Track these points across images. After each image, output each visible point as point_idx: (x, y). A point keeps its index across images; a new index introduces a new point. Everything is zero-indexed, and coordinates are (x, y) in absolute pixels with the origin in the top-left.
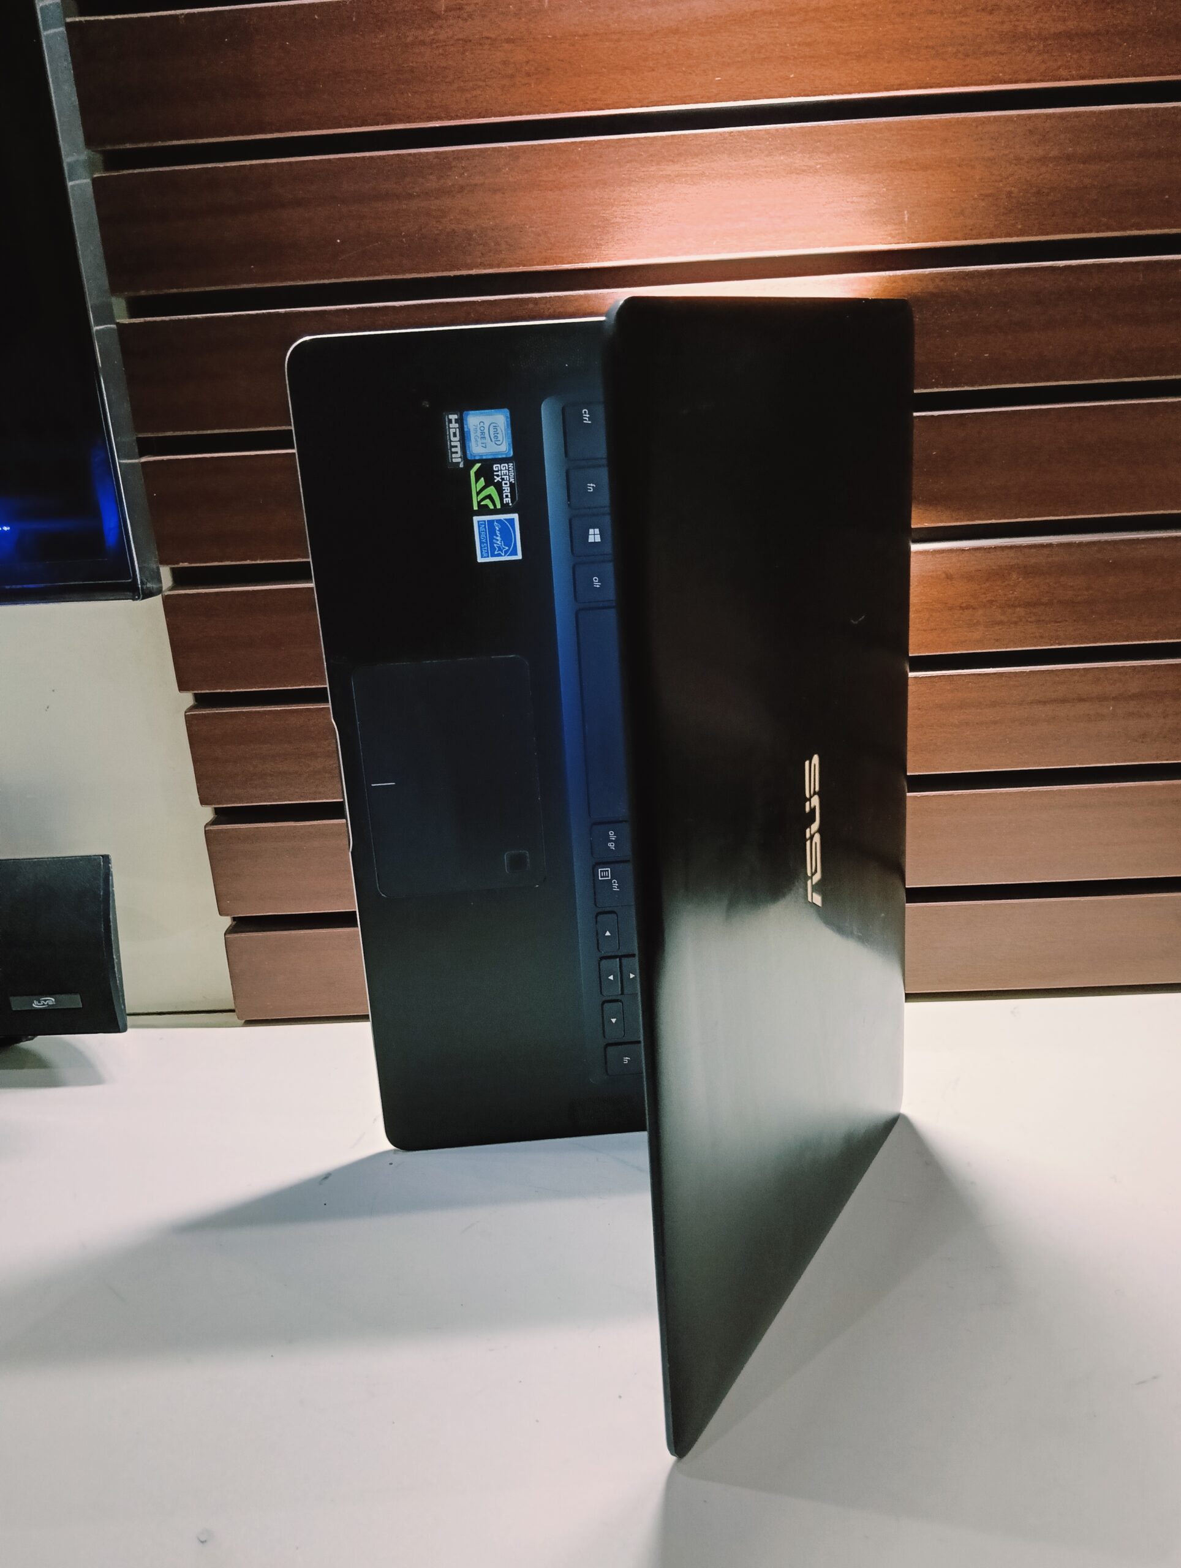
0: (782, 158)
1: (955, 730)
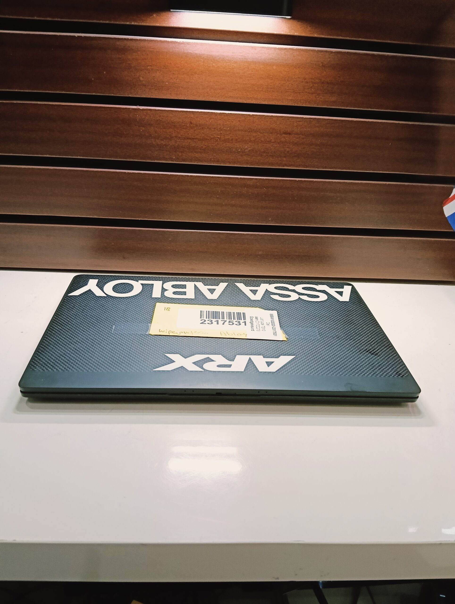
1: (318, 147)
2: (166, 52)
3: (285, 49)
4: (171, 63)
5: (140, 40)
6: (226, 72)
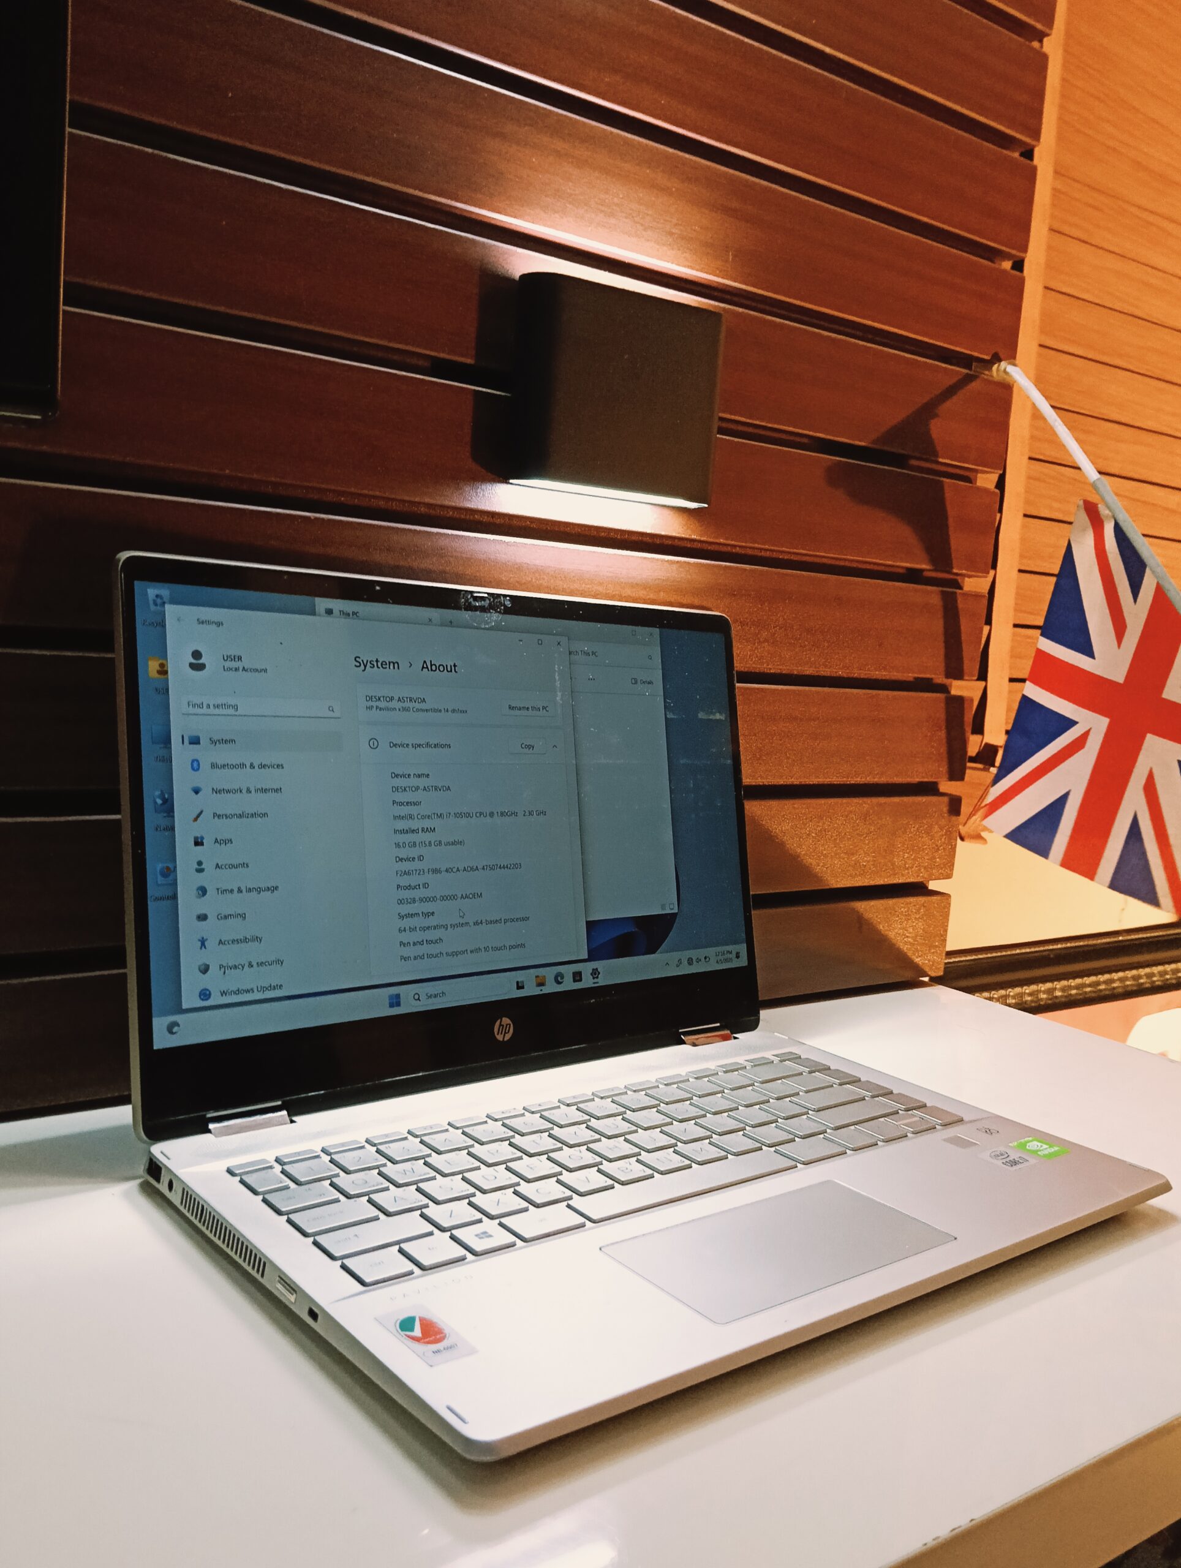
0: (648, 171)
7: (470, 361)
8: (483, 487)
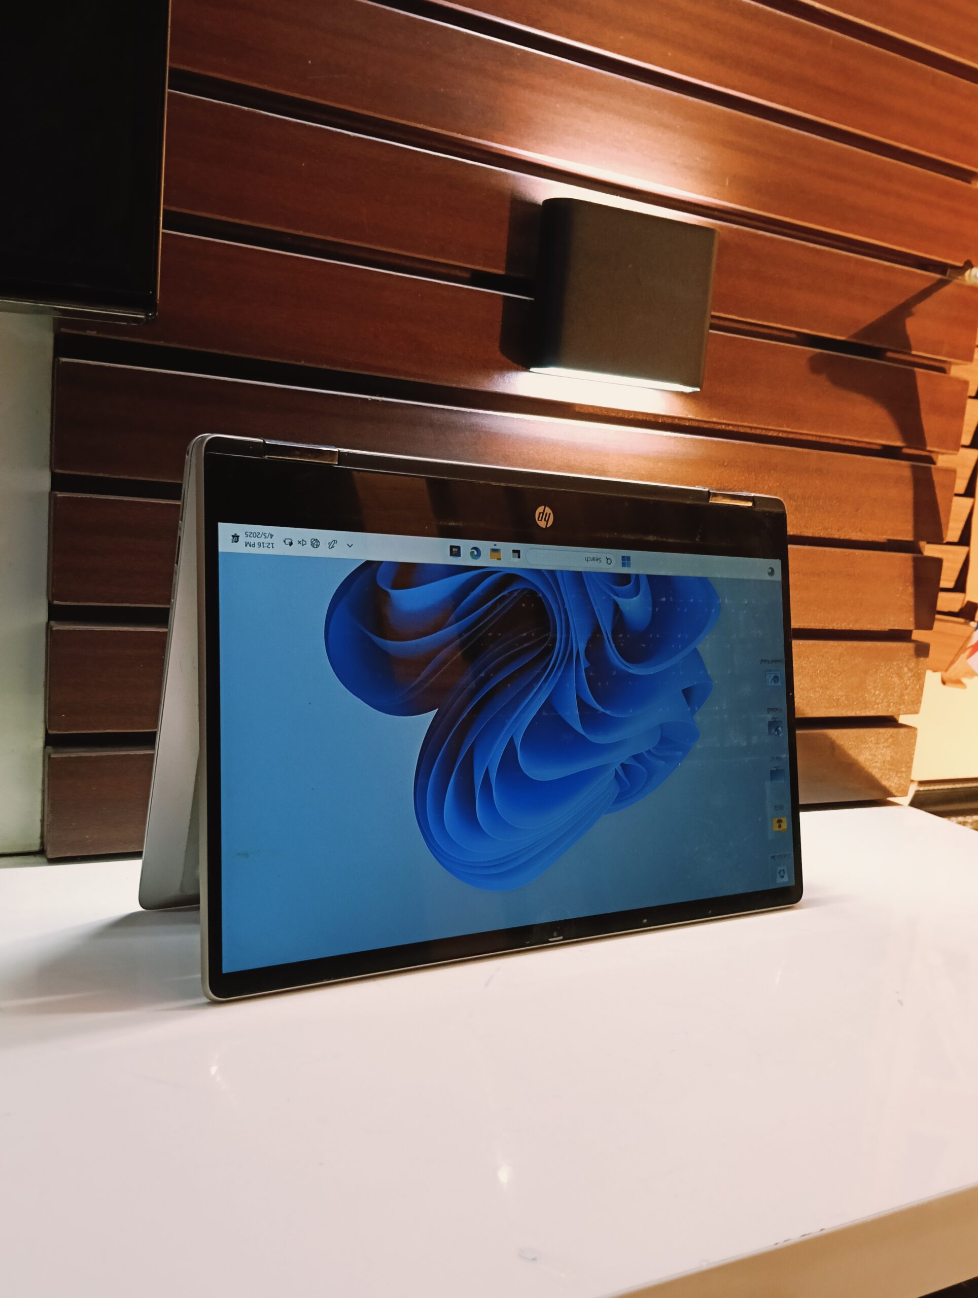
0: (656, 112)
2: (509, 435)
3: (675, 437)
4: (514, 453)
5: (471, 412)
6: (593, 469)
7: (501, 272)
8: (509, 374)
